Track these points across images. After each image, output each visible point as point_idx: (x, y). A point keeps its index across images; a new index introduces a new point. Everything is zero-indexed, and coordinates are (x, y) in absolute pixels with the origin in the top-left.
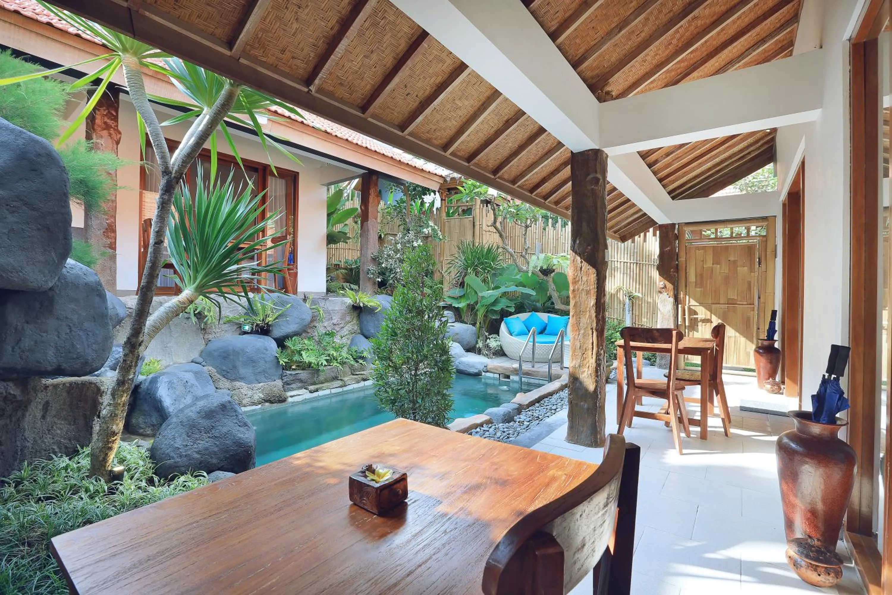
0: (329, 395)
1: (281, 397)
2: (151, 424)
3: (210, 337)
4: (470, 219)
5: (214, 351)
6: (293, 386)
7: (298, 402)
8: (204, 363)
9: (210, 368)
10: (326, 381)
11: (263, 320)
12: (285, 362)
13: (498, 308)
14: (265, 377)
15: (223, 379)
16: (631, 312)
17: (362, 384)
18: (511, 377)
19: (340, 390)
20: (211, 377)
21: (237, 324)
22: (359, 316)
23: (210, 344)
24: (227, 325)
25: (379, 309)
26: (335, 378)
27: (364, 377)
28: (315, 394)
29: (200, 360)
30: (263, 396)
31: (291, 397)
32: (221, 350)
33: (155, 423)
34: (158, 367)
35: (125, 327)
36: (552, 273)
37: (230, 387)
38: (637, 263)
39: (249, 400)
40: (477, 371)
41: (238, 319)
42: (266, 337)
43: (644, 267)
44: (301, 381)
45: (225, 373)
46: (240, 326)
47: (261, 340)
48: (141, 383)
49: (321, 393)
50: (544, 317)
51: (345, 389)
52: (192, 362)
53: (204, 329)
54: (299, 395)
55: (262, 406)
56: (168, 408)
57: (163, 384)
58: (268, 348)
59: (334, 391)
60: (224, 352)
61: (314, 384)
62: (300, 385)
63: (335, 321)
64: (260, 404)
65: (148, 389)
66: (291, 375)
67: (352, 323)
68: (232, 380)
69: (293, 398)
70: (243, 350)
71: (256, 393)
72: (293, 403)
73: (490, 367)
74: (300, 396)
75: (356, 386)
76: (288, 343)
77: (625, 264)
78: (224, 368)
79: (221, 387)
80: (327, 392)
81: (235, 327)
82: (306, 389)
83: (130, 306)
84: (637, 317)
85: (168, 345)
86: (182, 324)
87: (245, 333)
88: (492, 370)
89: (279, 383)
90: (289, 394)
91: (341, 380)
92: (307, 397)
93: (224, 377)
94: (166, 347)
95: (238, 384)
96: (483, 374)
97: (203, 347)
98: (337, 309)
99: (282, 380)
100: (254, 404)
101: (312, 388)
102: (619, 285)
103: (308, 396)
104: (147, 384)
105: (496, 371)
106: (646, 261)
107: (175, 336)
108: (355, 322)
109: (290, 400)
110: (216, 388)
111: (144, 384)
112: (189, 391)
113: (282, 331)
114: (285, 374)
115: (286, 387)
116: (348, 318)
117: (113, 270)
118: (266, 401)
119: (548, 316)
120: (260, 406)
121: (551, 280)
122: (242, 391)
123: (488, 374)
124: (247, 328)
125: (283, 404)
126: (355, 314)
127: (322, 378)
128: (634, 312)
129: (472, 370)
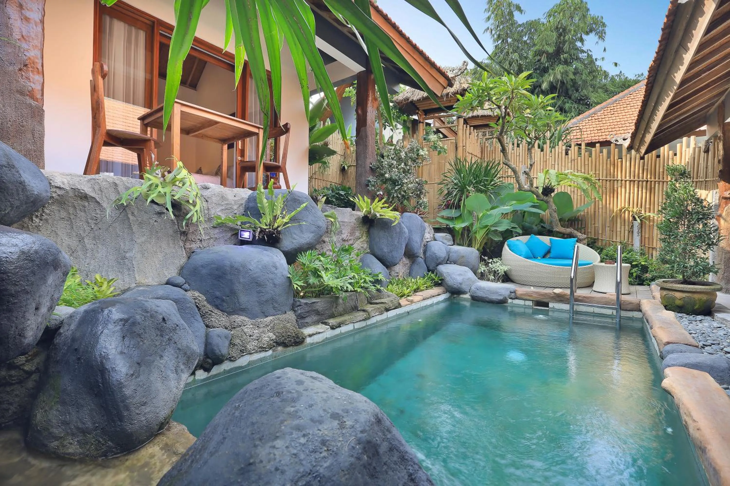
0: (351, 331)
1: (298, 337)
2: (78, 428)
3: (194, 246)
4: (452, 141)
5: (202, 266)
6: (308, 320)
7: (317, 343)
8: (186, 286)
9: (197, 294)
10: (345, 312)
11: (270, 225)
12: (300, 286)
13: (501, 228)
14: (274, 308)
15: (216, 311)
16: (640, 234)
17: (386, 315)
18: (551, 305)
19: (363, 324)
20: (199, 309)
21: (232, 229)
22: (368, 232)
23: (194, 257)
24: (217, 231)
25: (396, 222)
26: (355, 309)
27: (387, 306)
28: (337, 331)
29: (181, 280)
30: (274, 337)
31: (310, 336)
32: (213, 266)
33: (89, 425)
34: (109, 292)
35: (50, 221)
36: (552, 192)
37: (228, 324)
38: (647, 181)
39: (255, 343)
40: (501, 298)
41: (233, 222)
42: (274, 249)
43: (657, 185)
44: (318, 313)
45: (218, 302)
46: (235, 233)
47: (268, 253)
48: (62, 323)
49: (344, 329)
50: (546, 240)
51: (369, 322)
52: (167, 283)
53: (184, 233)
54: (319, 333)
55: (274, 351)
56: (121, 385)
57: (110, 326)
58: (278, 264)
59: (357, 326)
60: (217, 269)
61: (333, 316)
62: (315, 318)
63: (344, 236)
64: (271, 348)
65: (74, 340)
66: (306, 304)
67: (361, 240)
68: (230, 313)
69: (312, 338)
70: (244, 266)
71: (263, 332)
72: (312, 344)
73: (521, 293)
74: (321, 335)
75: (379, 318)
76: (304, 259)
77: (632, 183)
78: (218, 294)
79: (214, 324)
80: (350, 327)
81: (229, 234)
82: (326, 324)
83: (59, 184)
84: (647, 240)
85: (128, 255)
86: (151, 221)
87: (243, 242)
88: (523, 297)
89: (291, 316)
90: (307, 331)
91: (364, 311)
92: (328, 336)
93: (218, 309)
94: (124, 258)
95: (239, 319)
96: (510, 301)
97: (183, 260)
98: (346, 220)
99: (295, 311)
100: (263, 349)
101: (332, 321)
102: (623, 206)
103: (329, 333)
104: (73, 327)
105: (528, 298)
106: (659, 178)
107: (139, 241)
108: (364, 238)
109: (309, 340)
110: (207, 326)
111: (66, 327)
112: (170, 340)
113: (294, 241)
114: (298, 303)
115: (300, 321)
116: (357, 234)
117: (36, 135)
118: (279, 344)
119: (550, 239)
120: (270, 352)
121: (552, 200)
122: (246, 330)
123: (516, 302)
124: (246, 235)
125: (301, 346)
126: (365, 229)
127: (340, 309)
128: (643, 235)
129: (495, 297)
